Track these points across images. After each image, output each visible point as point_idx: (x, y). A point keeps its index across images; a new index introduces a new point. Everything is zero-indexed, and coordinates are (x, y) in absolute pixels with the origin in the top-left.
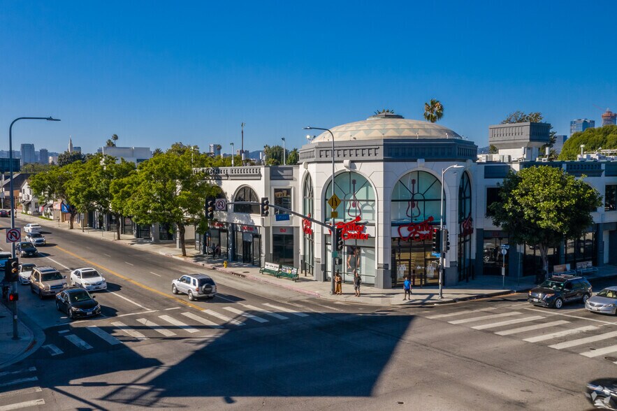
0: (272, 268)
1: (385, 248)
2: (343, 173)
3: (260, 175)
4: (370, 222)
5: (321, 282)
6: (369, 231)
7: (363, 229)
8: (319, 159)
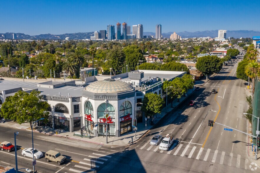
0: (78, 134)
1: (118, 125)
2: (104, 104)
3: (69, 101)
4: (113, 117)
5: (97, 137)
6: (113, 120)
7: (111, 120)
8: (96, 99)
